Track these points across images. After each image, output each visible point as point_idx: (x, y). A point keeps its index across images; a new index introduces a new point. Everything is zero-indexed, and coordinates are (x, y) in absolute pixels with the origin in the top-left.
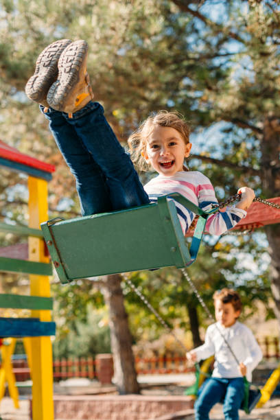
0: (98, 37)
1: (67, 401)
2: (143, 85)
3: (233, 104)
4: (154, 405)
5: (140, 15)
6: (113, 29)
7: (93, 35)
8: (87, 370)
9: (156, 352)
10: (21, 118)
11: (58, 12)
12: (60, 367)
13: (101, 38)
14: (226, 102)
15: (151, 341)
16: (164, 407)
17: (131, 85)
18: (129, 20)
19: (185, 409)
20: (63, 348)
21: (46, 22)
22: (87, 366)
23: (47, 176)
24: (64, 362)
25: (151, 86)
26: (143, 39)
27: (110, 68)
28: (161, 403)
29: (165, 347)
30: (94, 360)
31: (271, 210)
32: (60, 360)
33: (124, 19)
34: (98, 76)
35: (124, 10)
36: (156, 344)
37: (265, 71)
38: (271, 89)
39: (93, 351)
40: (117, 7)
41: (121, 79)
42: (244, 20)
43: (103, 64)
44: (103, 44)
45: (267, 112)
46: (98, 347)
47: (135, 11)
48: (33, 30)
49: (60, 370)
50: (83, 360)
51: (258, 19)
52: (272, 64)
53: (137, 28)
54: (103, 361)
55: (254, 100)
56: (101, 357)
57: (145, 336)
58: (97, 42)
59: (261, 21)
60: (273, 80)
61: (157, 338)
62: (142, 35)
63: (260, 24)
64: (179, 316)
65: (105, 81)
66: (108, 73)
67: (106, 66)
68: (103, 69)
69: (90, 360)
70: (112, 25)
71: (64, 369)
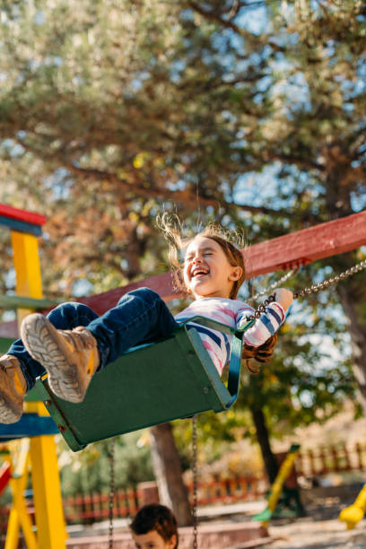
0: (98, 58)
1: (101, 543)
2: (162, 115)
3: (281, 131)
4: (213, 538)
5: (150, 25)
6: (117, 45)
7: (91, 56)
8: (127, 505)
9: (216, 477)
10: (8, 172)
11: (48, 34)
12: (92, 505)
13: (102, 60)
14: (271, 129)
15: (210, 463)
16: (226, 539)
17: (146, 117)
18: (137, 33)
19: (254, 539)
20: (94, 479)
21: (33, 48)
22: (126, 500)
23: (36, 230)
24: (96, 498)
25: (173, 117)
26: (156, 56)
27: (118, 97)
28: (222, 534)
29: (229, 469)
30: (135, 490)
31: (318, 240)
32: (91, 496)
33: (129, 32)
34: (103, 110)
35: (128, 20)
36: (218, 466)
37: (317, 84)
38: (326, 107)
39: (133, 480)
40: (119, 16)
41: (133, 110)
42: (284, 20)
43: (108, 92)
44: (106, 66)
45: (324, 136)
46: (140, 474)
47: (143, 20)
48: (17, 59)
49: (92, 509)
50: (121, 493)
51: (300, 16)
52: (324, 73)
53: (148, 42)
54: (148, 491)
55: (307, 124)
56: (143, 486)
57: (202, 457)
58: (99, 65)
59: (304, 18)
60: (327, 94)
61: (217, 458)
62: (155, 50)
63: (302, 21)
64: (242, 424)
65: (113, 115)
66: (115, 104)
67: (112, 94)
68: (108, 99)
69: (130, 492)
70: (115, 40)
71: (97, 507)
